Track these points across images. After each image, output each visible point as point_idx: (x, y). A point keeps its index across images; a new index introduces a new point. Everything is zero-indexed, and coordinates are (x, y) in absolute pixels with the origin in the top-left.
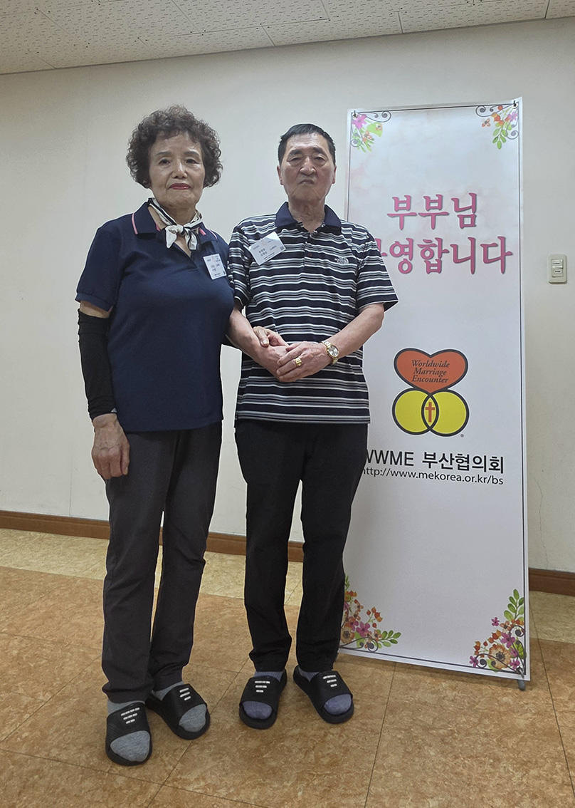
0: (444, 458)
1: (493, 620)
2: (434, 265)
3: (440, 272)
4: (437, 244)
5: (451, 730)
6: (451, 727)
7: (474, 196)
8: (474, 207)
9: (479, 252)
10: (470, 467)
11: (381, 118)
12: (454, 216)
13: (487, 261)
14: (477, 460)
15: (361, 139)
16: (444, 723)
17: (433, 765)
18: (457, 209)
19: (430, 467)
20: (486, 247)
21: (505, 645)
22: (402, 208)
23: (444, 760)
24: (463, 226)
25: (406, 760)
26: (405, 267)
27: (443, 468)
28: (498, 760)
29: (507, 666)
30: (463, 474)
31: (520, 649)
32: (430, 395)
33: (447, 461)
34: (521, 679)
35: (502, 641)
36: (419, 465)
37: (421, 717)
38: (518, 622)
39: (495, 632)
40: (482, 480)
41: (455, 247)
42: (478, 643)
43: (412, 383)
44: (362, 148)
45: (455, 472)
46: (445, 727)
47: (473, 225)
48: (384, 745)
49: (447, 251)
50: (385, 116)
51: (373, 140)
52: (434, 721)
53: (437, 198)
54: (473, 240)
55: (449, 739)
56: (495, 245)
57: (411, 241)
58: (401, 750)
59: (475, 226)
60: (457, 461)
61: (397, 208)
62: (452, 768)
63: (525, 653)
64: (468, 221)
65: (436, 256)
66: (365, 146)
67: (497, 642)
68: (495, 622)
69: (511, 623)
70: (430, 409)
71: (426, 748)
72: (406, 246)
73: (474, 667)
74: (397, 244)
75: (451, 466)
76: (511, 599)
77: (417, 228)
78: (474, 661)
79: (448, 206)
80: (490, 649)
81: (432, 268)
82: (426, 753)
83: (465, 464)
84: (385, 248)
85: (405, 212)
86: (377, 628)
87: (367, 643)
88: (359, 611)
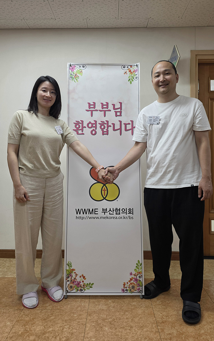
0: (110, 210)
1: (130, 273)
2: (105, 132)
3: (108, 135)
4: (106, 123)
5: (113, 319)
6: (113, 318)
7: (121, 103)
8: (121, 108)
9: (123, 126)
10: (121, 213)
11: (82, 68)
12: (113, 112)
13: (126, 130)
14: (123, 210)
15: (74, 77)
16: (111, 316)
17: (107, 334)
18: (114, 109)
19: (105, 214)
20: (126, 124)
21: (135, 282)
22: (92, 107)
23: (111, 331)
24: (116, 116)
25: (96, 333)
26: (94, 132)
27: (110, 214)
28: (132, 327)
29: (136, 291)
30: (118, 216)
31: (141, 283)
32: (104, 185)
33: (112, 211)
34: (141, 295)
35: (134, 281)
36: (100, 214)
37: (101, 316)
38: (140, 273)
39: (131, 278)
40: (125, 218)
41: (114, 124)
42: (125, 283)
43: (97, 180)
44: (74, 80)
45: (115, 215)
46: (111, 318)
47: (121, 115)
48: (87, 329)
49: (110, 126)
50: (84, 67)
51: (79, 77)
52: (106, 316)
53: (106, 104)
54: (120, 122)
55: (112, 323)
56: (129, 124)
57: (96, 121)
58: (94, 330)
59: (121, 116)
60: (115, 211)
61: (90, 108)
62: (115, 333)
63: (142, 284)
64: (118, 114)
65: (106, 128)
66: (75, 80)
67: (132, 282)
68: (131, 274)
69: (137, 274)
70: (104, 190)
71: (104, 327)
72: (94, 124)
73: (123, 293)
74: (90, 123)
75: (113, 213)
76: (137, 264)
77: (98, 116)
78: (123, 290)
79: (111, 107)
80: (129, 285)
81: (104, 133)
82: (104, 329)
83: (119, 212)
84: (85, 125)
85: (93, 109)
86: (84, 282)
87: (80, 289)
88: (76, 276)
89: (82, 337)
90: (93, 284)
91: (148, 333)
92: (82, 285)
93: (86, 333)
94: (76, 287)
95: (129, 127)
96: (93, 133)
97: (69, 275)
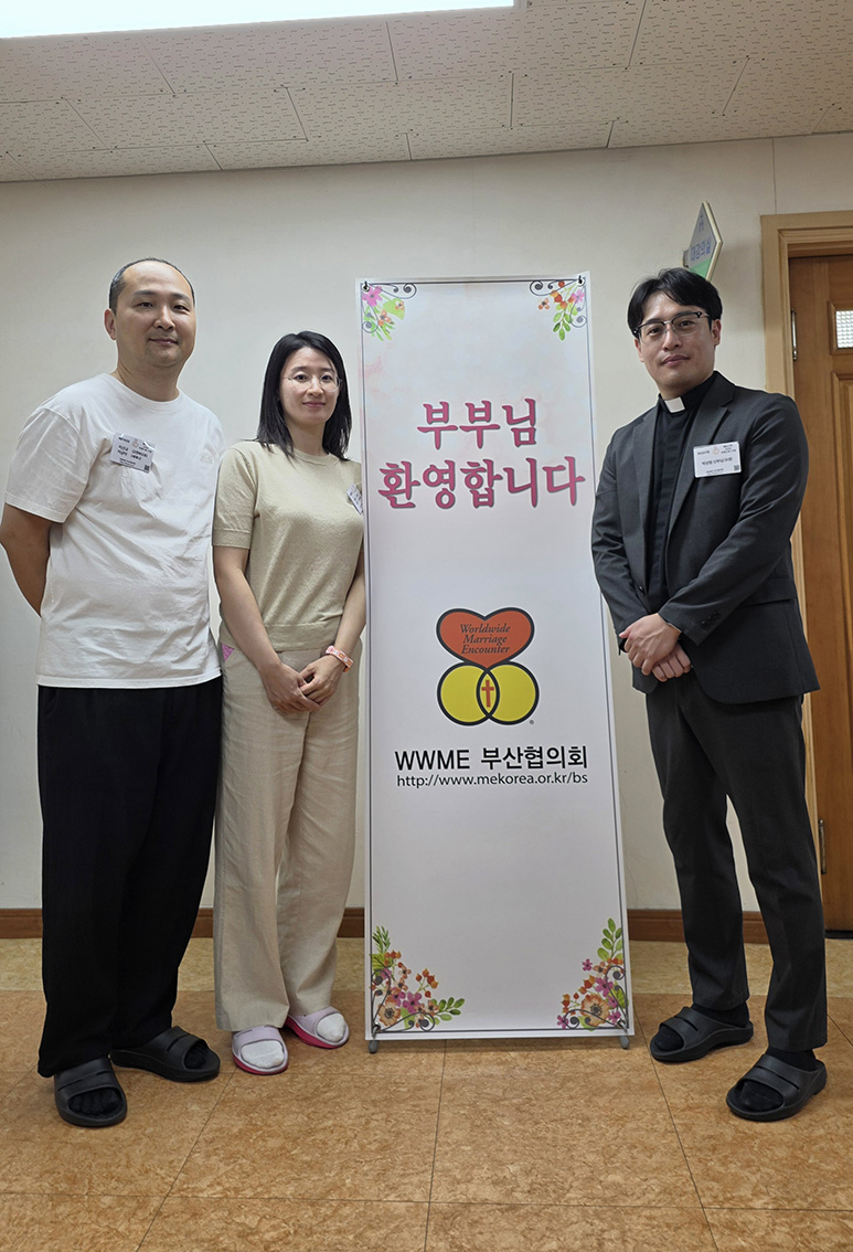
0: (509, 754)
1: (584, 963)
2: (483, 496)
3: (491, 506)
4: (486, 468)
5: (527, 1098)
6: (527, 1095)
7: (531, 403)
8: (532, 418)
9: (542, 477)
10: (544, 764)
11: (401, 293)
12: (506, 429)
13: (551, 488)
14: (553, 753)
15: (376, 323)
16: (518, 1092)
17: (510, 1134)
18: (510, 421)
19: (491, 768)
20: (549, 471)
21: (601, 993)
22: (437, 419)
23: (522, 1127)
24: (518, 443)
25: (474, 1134)
26: (445, 499)
27: (509, 767)
29: (605, 1021)
30: (535, 773)
31: (620, 996)
32: (487, 671)
33: (514, 758)
34: (623, 1035)
35: (598, 989)
36: (477, 767)
37: (487, 1091)
38: (616, 961)
39: (587, 978)
40: (561, 779)
41: (510, 471)
42: (567, 996)
43: (463, 655)
44: (378, 335)
45: (525, 771)
46: (519, 1096)
47: (532, 441)
48: (445, 1122)
49: (499, 477)
50: (408, 290)
51: (392, 323)
52: (504, 1092)
53: (483, 406)
54: (532, 462)
55: (525, 1108)
56: (561, 468)
57: (451, 464)
58: (467, 1125)
59: (535, 443)
60: (526, 756)
61: (430, 420)
62: (533, 1133)
63: (626, 1000)
64: (525, 437)
65: (486, 485)
66: (382, 333)
67: (592, 991)
68: (587, 966)
69: (607, 964)
70: (488, 689)
71: (498, 1119)
72: (445, 471)
73: (564, 1029)
74: (433, 468)
75: (519, 765)
76: (605, 932)
77: (459, 448)
78: (563, 1021)
79: (498, 416)
80: (583, 1002)
81: (481, 500)
82: (499, 1124)
83: (537, 760)
84: (417, 475)
85: (442, 425)
86: (433, 997)
87: (420, 1021)
88: (406, 977)
89: (429, 1141)
90: (461, 1002)
91: (642, 1133)
92: (426, 1005)
93: (441, 1133)
94: (405, 1012)
95: (561, 478)
96: (446, 502)
97: (381, 974)
